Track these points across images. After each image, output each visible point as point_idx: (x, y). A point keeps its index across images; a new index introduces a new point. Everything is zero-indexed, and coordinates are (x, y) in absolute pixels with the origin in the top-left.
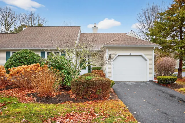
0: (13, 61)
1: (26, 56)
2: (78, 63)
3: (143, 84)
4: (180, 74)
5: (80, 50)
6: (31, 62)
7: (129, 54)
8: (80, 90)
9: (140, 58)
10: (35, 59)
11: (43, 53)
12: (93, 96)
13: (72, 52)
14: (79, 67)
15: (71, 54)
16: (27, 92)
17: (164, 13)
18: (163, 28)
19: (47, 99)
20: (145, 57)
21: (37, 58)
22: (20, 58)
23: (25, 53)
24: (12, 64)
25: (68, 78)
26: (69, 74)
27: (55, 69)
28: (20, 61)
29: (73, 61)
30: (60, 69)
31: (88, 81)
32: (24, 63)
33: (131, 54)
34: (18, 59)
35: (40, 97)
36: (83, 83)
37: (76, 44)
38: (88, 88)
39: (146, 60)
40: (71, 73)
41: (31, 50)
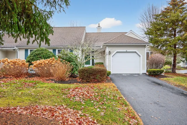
0: (33, 56)
1: (43, 53)
2: (83, 58)
3: (136, 75)
4: (174, 69)
5: (85, 48)
6: (47, 57)
7: (125, 51)
8: (85, 75)
9: (135, 54)
10: (49, 55)
11: (54, 50)
12: (94, 81)
13: (79, 49)
14: (84, 60)
15: (78, 51)
16: (46, 79)
17: (160, 15)
18: (157, 29)
19: (62, 82)
20: (139, 53)
21: (51, 55)
22: (38, 54)
23: (41, 50)
24: (33, 59)
25: (76, 68)
26: (77, 65)
27: (66, 62)
28: (39, 56)
29: (80, 56)
30: (70, 62)
31: (90, 69)
32: (41, 58)
33: (127, 51)
34: (37, 55)
35: (57, 81)
36: (87, 70)
37: (82, 43)
38: (90, 74)
39: (140, 56)
40: (78, 65)
41: (45, 48)
